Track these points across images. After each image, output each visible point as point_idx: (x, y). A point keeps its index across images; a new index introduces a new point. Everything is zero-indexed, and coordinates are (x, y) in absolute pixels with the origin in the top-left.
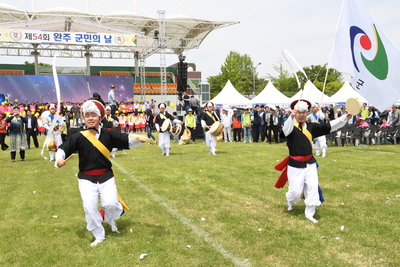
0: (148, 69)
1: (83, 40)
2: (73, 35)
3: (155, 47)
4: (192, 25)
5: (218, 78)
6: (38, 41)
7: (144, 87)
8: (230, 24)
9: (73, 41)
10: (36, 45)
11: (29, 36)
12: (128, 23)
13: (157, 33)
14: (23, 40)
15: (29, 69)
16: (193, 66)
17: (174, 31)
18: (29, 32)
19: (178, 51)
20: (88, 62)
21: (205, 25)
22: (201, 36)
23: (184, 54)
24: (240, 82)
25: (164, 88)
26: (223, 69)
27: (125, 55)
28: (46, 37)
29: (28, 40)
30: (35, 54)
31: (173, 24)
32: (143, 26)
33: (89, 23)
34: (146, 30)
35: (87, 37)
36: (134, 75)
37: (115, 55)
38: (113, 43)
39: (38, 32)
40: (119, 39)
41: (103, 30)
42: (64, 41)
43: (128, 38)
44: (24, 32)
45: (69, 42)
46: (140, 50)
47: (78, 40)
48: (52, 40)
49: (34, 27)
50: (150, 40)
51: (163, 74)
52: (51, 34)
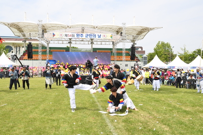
0: (118, 49)
1: (89, 37)
2: (84, 35)
3: (120, 39)
4: (139, 29)
5: (153, 54)
6: (70, 37)
7: (116, 57)
8: (158, 28)
9: (84, 37)
10: (70, 39)
11: (66, 35)
12: (110, 29)
13: (121, 33)
14: (64, 37)
15: (67, 49)
16: (141, 48)
17: (131, 32)
18: (66, 33)
19: (133, 41)
20: (92, 46)
21: (145, 29)
22: (144, 34)
23: (136, 42)
24: (163, 56)
25: (124, 58)
26: (155, 50)
27: (107, 43)
28: (73, 36)
29: (66, 37)
30: (70, 43)
31: (130, 29)
32: (116, 30)
33: (92, 29)
34: (117, 32)
35: (90, 35)
36: (112, 52)
37: (103, 43)
38: (102, 38)
39: (70, 34)
40: (104, 36)
41: (97, 32)
42: (80, 37)
43: (108, 36)
44: (64, 34)
45: (83, 38)
46: (114, 41)
47: (86, 36)
48: (76, 37)
49: (69, 32)
50: (119, 36)
51: (124, 52)
52: (75, 34)
